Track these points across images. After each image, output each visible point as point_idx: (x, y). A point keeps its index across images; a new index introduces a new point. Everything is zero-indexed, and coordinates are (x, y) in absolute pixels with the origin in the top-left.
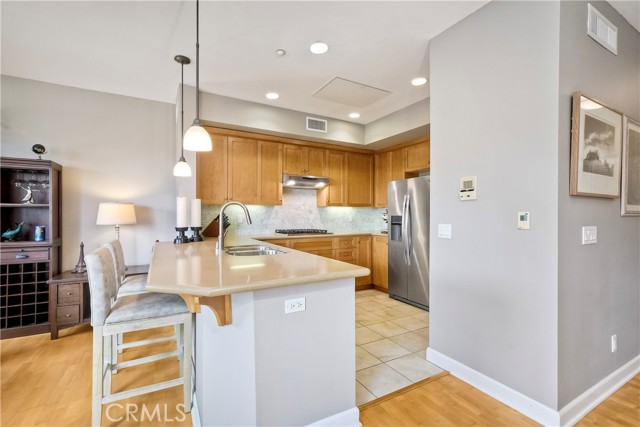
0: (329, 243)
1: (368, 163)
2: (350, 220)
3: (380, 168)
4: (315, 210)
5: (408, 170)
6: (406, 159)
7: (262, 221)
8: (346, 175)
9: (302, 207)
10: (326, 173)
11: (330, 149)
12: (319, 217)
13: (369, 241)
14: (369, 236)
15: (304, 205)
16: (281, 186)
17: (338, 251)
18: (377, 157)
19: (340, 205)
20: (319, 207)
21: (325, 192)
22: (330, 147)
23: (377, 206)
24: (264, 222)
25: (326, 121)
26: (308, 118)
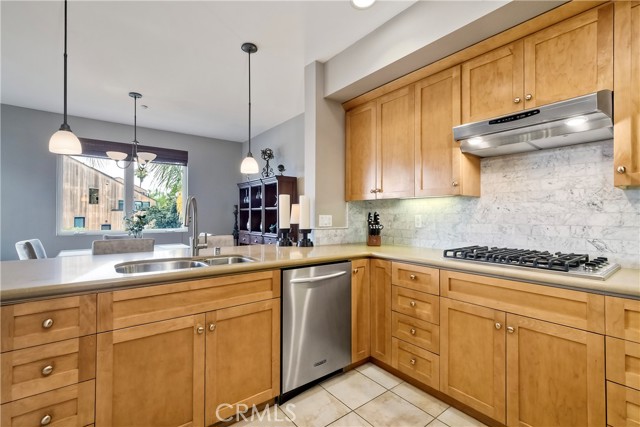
9: (561, 197)
15: (570, 188)
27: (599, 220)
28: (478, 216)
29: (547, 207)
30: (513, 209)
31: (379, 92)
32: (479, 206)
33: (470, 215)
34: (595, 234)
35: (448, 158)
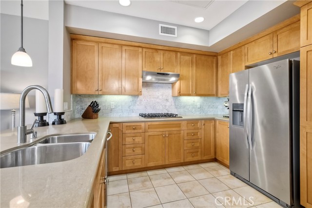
0: (179, 125)
1: (212, 62)
2: (199, 106)
3: (222, 65)
4: (171, 99)
5: (248, 64)
6: (246, 54)
7: (129, 107)
8: (194, 71)
9: (161, 97)
10: (177, 70)
11: (181, 52)
12: (173, 104)
13: (212, 124)
14: (213, 120)
15: (162, 95)
16: (141, 80)
17: (186, 132)
18: (219, 58)
19: (189, 95)
20: (173, 96)
21: (177, 85)
22: (181, 50)
23: (219, 95)
24: (131, 107)
25: (176, 28)
26: (160, 25)
27: (168, 104)
28: (138, 103)
29: (158, 100)
30: (149, 100)
31: (103, 40)
32: (138, 99)
33: (136, 102)
34: (167, 108)
35: (137, 81)
